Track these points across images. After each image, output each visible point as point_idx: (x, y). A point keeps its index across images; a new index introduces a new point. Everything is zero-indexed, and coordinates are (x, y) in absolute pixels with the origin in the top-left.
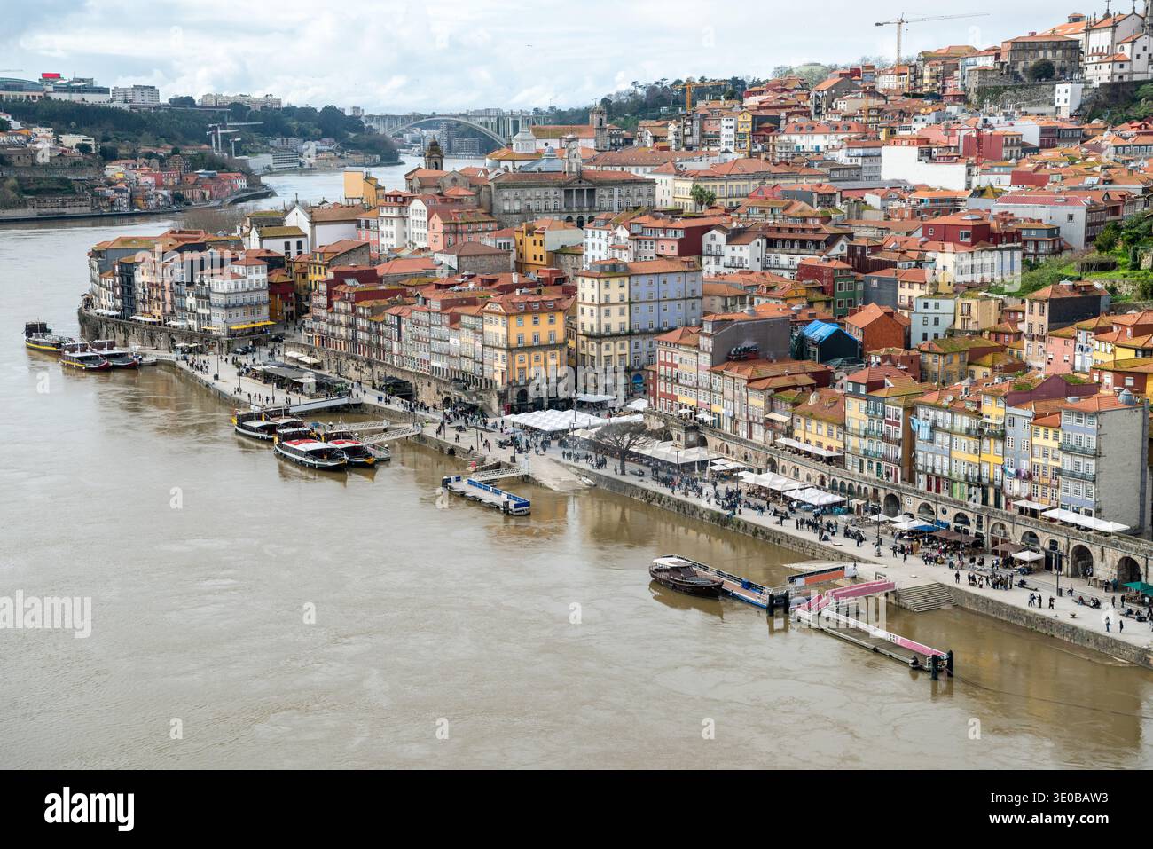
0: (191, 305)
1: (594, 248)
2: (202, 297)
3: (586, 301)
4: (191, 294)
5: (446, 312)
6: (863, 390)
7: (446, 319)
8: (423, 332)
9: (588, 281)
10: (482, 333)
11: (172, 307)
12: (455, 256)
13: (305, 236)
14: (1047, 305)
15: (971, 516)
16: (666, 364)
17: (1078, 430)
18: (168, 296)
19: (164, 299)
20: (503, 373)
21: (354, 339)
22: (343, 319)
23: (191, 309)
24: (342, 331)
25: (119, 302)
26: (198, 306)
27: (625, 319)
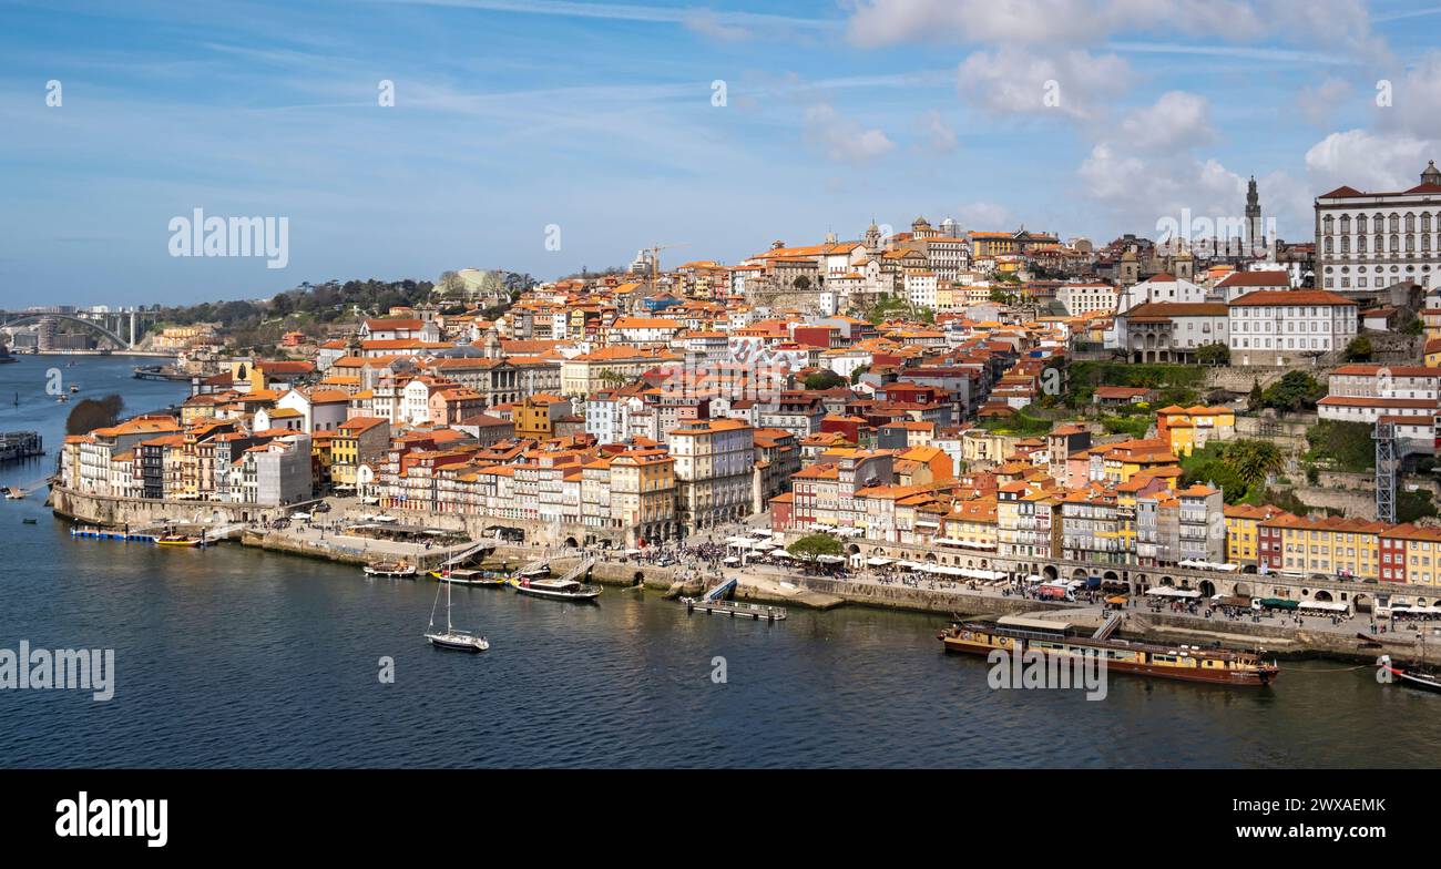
0: (236, 480)
1: (598, 416)
2: (251, 472)
3: (679, 453)
4: (236, 470)
5: (559, 467)
6: (1014, 497)
7: (560, 474)
8: (527, 488)
9: (681, 439)
10: (609, 483)
11: (212, 484)
12: (477, 427)
13: (303, 416)
14: (1066, 440)
15: (1118, 573)
16: (803, 494)
17: (1193, 508)
18: (206, 474)
19: (201, 476)
20: (634, 512)
21: (434, 500)
22: (420, 482)
23: (236, 482)
24: (419, 493)
25: (140, 483)
26: (246, 479)
27: (709, 467)
